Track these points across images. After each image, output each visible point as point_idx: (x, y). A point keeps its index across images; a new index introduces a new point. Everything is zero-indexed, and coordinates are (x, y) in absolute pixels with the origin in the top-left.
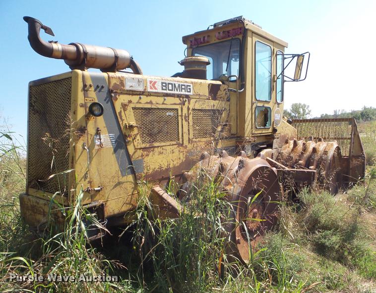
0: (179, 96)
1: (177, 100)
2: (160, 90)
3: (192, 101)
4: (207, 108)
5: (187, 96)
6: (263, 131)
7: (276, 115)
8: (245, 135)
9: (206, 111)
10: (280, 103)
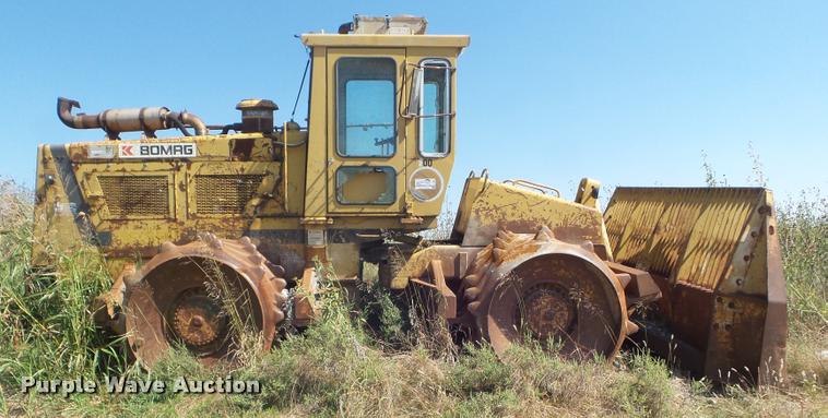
0: (170, 160)
1: (167, 166)
2: (140, 156)
3: (196, 164)
4: (226, 173)
5: (185, 160)
6: (366, 210)
7: (417, 181)
8: (306, 214)
9: (225, 177)
10: (437, 158)
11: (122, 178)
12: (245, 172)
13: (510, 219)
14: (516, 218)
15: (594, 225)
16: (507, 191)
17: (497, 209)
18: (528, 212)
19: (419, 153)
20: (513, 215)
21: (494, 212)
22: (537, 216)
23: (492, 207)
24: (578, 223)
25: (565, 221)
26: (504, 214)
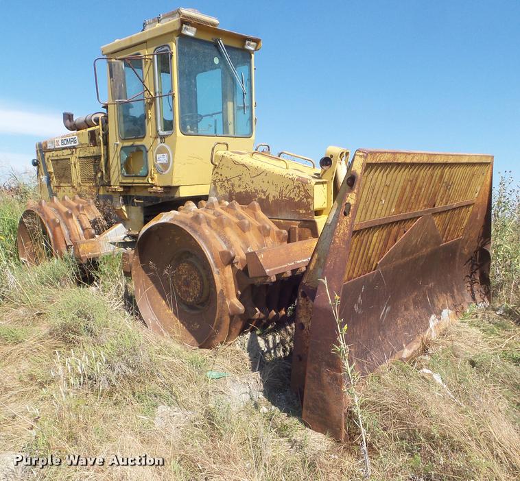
0: (70, 148)
1: (69, 152)
2: (61, 146)
3: (78, 150)
4: (89, 155)
5: (74, 147)
6: (136, 181)
7: (158, 155)
8: (112, 184)
9: (88, 157)
10: (167, 136)
11: (57, 160)
12: (95, 154)
13: (238, 190)
14: (241, 190)
15: (307, 198)
16: (235, 163)
17: (228, 180)
18: (250, 183)
19: (158, 131)
20: (239, 186)
21: (226, 184)
22: (258, 188)
23: (224, 179)
24: (292, 196)
25: (281, 193)
26: (233, 185)
